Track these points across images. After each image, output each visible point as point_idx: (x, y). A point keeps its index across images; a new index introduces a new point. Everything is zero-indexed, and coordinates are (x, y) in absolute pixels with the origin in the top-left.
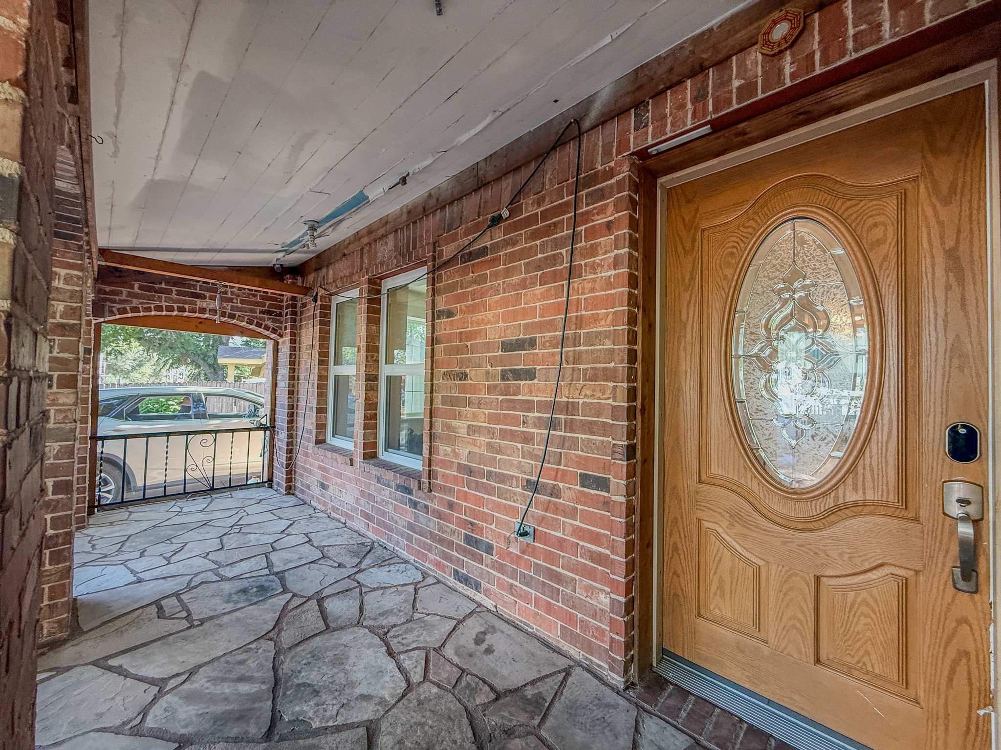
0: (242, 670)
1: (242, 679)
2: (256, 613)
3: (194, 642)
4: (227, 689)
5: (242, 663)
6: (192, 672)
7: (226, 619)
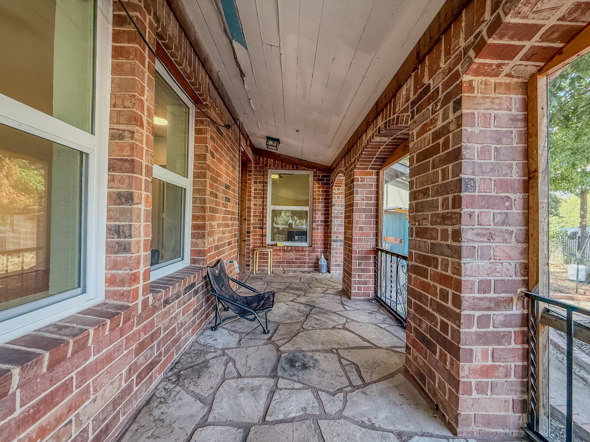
0: (317, 322)
1: (318, 320)
2: (304, 344)
3: (335, 341)
4: (323, 319)
5: (316, 324)
6: (334, 328)
7: (320, 347)
